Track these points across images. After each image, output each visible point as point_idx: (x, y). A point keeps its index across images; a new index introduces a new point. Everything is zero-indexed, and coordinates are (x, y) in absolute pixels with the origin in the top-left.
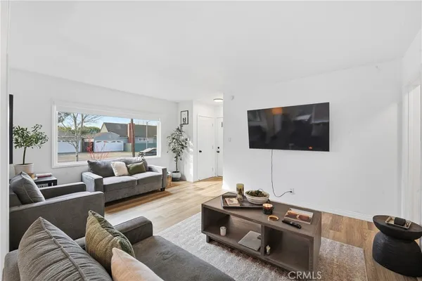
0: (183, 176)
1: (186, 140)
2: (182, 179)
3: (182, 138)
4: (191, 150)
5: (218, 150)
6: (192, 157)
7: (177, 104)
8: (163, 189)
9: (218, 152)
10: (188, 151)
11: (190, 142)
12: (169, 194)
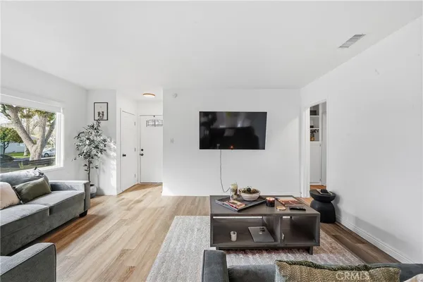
0: (98, 189)
1: (105, 141)
2: (99, 194)
3: (99, 139)
4: (113, 154)
5: (142, 152)
6: (114, 163)
7: (87, 92)
8: (83, 214)
9: (142, 155)
10: (108, 156)
11: (112, 144)
12: (99, 219)
